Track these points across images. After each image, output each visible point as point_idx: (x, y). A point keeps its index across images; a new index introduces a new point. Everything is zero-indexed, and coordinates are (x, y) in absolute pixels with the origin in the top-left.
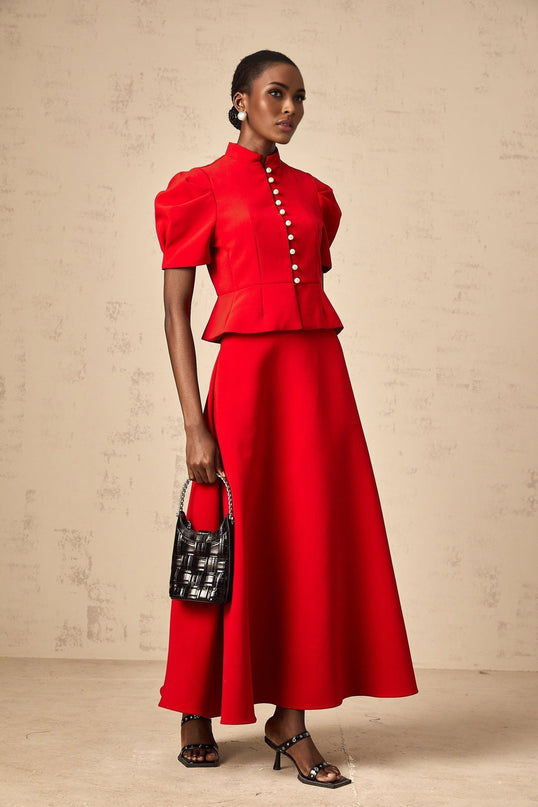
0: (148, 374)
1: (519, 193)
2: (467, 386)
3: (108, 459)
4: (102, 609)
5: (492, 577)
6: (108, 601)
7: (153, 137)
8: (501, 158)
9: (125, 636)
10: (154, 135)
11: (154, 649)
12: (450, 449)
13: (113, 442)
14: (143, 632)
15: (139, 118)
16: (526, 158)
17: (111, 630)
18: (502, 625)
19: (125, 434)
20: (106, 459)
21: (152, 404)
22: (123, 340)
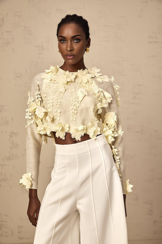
0: (16, 133)
1: (156, 56)
2: (139, 132)
3: (2, 167)
4: (3, 225)
5: (151, 204)
6: (5, 221)
7: (13, 39)
8: (149, 43)
9: (13, 234)
10: (13, 38)
11: (24, 238)
12: (133, 156)
13: (4, 160)
14: (19, 232)
15: (7, 32)
16: (158, 42)
17: (7, 232)
18: (155, 222)
19: (8, 157)
20: (1, 166)
21: (18, 145)
22: (5, 120)
